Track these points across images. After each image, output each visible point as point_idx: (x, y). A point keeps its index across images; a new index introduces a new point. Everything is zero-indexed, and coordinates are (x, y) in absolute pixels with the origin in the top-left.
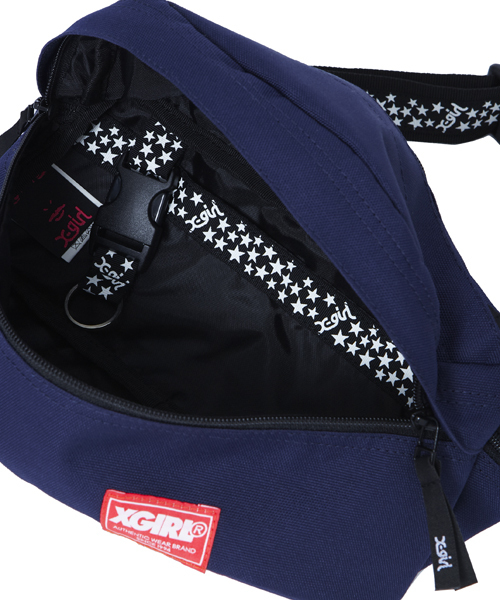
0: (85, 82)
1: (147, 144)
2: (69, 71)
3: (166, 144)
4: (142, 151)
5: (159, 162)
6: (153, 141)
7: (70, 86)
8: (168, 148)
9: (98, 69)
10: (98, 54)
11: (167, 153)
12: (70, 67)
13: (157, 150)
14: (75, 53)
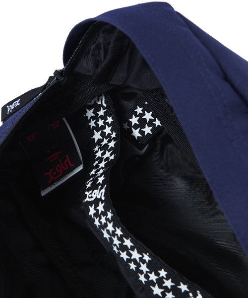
0: (97, 65)
1: (136, 116)
2: (88, 54)
3: (150, 120)
4: (131, 120)
5: (141, 132)
6: (141, 115)
7: (86, 66)
8: (151, 123)
9: (109, 57)
10: (111, 45)
11: (149, 126)
12: (89, 51)
13: (142, 123)
14: (95, 42)
